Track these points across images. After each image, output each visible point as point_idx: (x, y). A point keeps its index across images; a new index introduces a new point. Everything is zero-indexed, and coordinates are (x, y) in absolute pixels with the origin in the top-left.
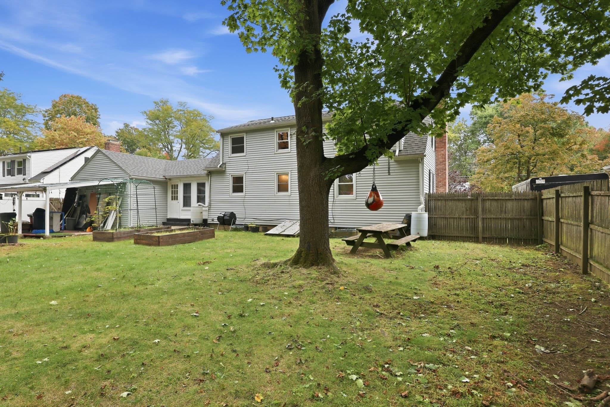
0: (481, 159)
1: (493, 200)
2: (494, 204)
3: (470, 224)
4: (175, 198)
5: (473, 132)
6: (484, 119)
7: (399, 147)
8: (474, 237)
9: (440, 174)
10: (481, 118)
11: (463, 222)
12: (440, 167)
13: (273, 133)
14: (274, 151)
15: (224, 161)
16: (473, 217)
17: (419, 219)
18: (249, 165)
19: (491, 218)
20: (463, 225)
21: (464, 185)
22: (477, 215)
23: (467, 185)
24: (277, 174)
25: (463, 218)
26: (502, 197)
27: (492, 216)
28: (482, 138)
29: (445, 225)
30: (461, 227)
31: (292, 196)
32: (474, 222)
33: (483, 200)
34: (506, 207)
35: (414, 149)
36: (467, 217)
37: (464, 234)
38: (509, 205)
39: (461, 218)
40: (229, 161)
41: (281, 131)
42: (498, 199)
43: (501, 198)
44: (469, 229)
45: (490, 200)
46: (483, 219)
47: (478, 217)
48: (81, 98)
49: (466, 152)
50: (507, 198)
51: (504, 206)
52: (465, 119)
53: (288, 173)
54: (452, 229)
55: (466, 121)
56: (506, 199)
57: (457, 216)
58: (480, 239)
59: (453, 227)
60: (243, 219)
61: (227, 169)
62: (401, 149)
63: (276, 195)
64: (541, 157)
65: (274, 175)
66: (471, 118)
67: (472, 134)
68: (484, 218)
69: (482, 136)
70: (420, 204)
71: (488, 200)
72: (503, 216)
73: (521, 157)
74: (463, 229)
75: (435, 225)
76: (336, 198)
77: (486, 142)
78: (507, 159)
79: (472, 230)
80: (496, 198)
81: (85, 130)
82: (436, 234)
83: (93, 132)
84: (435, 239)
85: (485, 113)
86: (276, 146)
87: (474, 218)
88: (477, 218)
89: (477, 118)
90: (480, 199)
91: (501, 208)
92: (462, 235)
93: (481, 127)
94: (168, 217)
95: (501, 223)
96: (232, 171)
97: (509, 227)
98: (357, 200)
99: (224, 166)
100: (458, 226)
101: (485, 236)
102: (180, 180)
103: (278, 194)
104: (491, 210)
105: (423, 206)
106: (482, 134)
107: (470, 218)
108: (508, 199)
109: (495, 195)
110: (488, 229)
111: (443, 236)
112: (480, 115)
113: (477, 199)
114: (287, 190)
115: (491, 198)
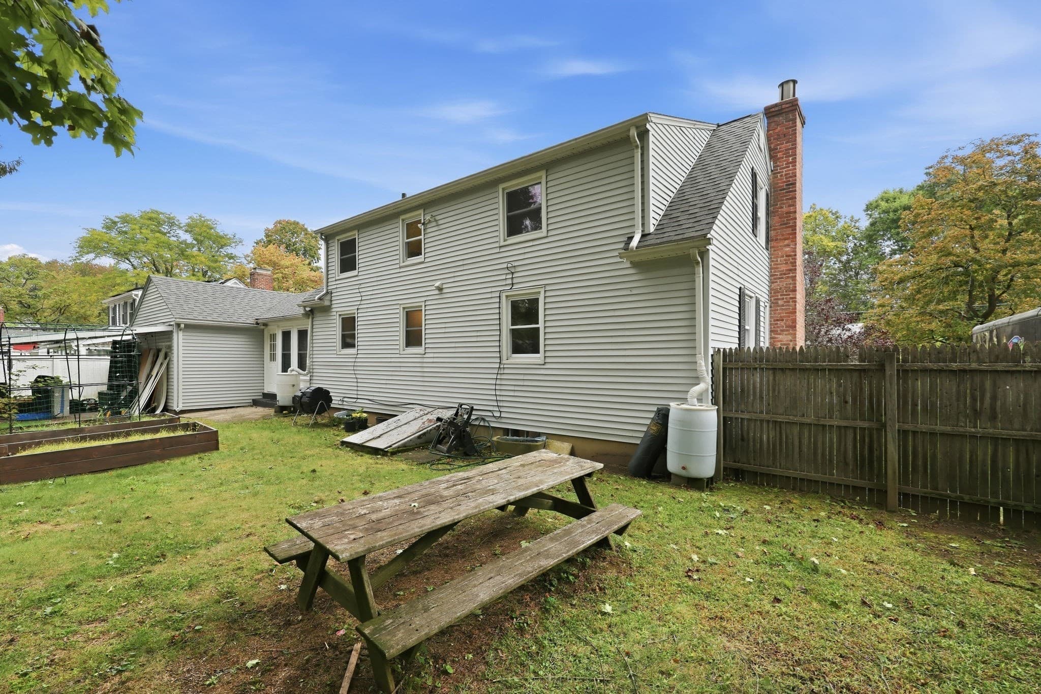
0: (886, 279)
1: (940, 371)
2: (948, 385)
3: (855, 447)
4: (273, 358)
5: (871, 237)
6: (891, 215)
7: (643, 224)
8: (870, 490)
9: (780, 302)
10: (886, 212)
11: (831, 440)
12: (780, 284)
13: (397, 225)
14: (397, 262)
15: (329, 288)
16: (865, 425)
17: (690, 426)
18: (363, 294)
19: (933, 434)
20: (831, 447)
21: (850, 326)
22: (879, 420)
23: (857, 328)
24: (404, 308)
25: (831, 426)
26: (980, 361)
27: (939, 428)
28: (887, 246)
29: (774, 445)
30: (823, 455)
31: (427, 355)
32: (871, 441)
33: (904, 373)
34: (994, 398)
35: (684, 227)
36: (844, 423)
37: (836, 476)
38: (1011, 390)
39: (824, 426)
40: (335, 287)
41: (410, 217)
42: (964, 371)
43: (974, 366)
44: (851, 463)
45: (931, 370)
46: (903, 433)
47: (884, 426)
48: (298, 223)
49: (857, 274)
50: (1000, 366)
51: (988, 395)
52: (856, 218)
53: (421, 306)
54: (796, 456)
55: (857, 221)
56: (997, 371)
57: (811, 419)
58: (893, 498)
59: (797, 450)
60: (355, 400)
61: (333, 302)
62: (646, 232)
63: (401, 352)
64: (1024, 269)
65: (398, 311)
66: (867, 214)
67: (869, 242)
68: (905, 432)
69: (888, 243)
70: (697, 380)
71: (925, 371)
72: (982, 428)
73: (976, 271)
74: (831, 461)
75: (743, 440)
76: (504, 361)
77: (895, 254)
78: (943, 275)
79: (862, 466)
80: (954, 366)
81: (282, 262)
82: (746, 466)
83: (292, 265)
84: (743, 479)
85: (894, 204)
86: (401, 250)
87: (870, 430)
88: (879, 430)
89: (879, 214)
90: (891, 371)
91: (974, 399)
92: (826, 478)
93: (887, 228)
94: (266, 391)
95: (973, 453)
96: (341, 306)
97: (1011, 470)
98: (547, 366)
99: (328, 297)
100: (815, 453)
101: (910, 489)
102: (278, 326)
103: (404, 352)
104: (933, 405)
105: (705, 385)
106: (889, 239)
107: (855, 429)
108: (1007, 372)
109: (949, 356)
110: (921, 469)
111: (768, 475)
112: (884, 208)
113: (881, 368)
114: (419, 344)
115: (934, 366)
